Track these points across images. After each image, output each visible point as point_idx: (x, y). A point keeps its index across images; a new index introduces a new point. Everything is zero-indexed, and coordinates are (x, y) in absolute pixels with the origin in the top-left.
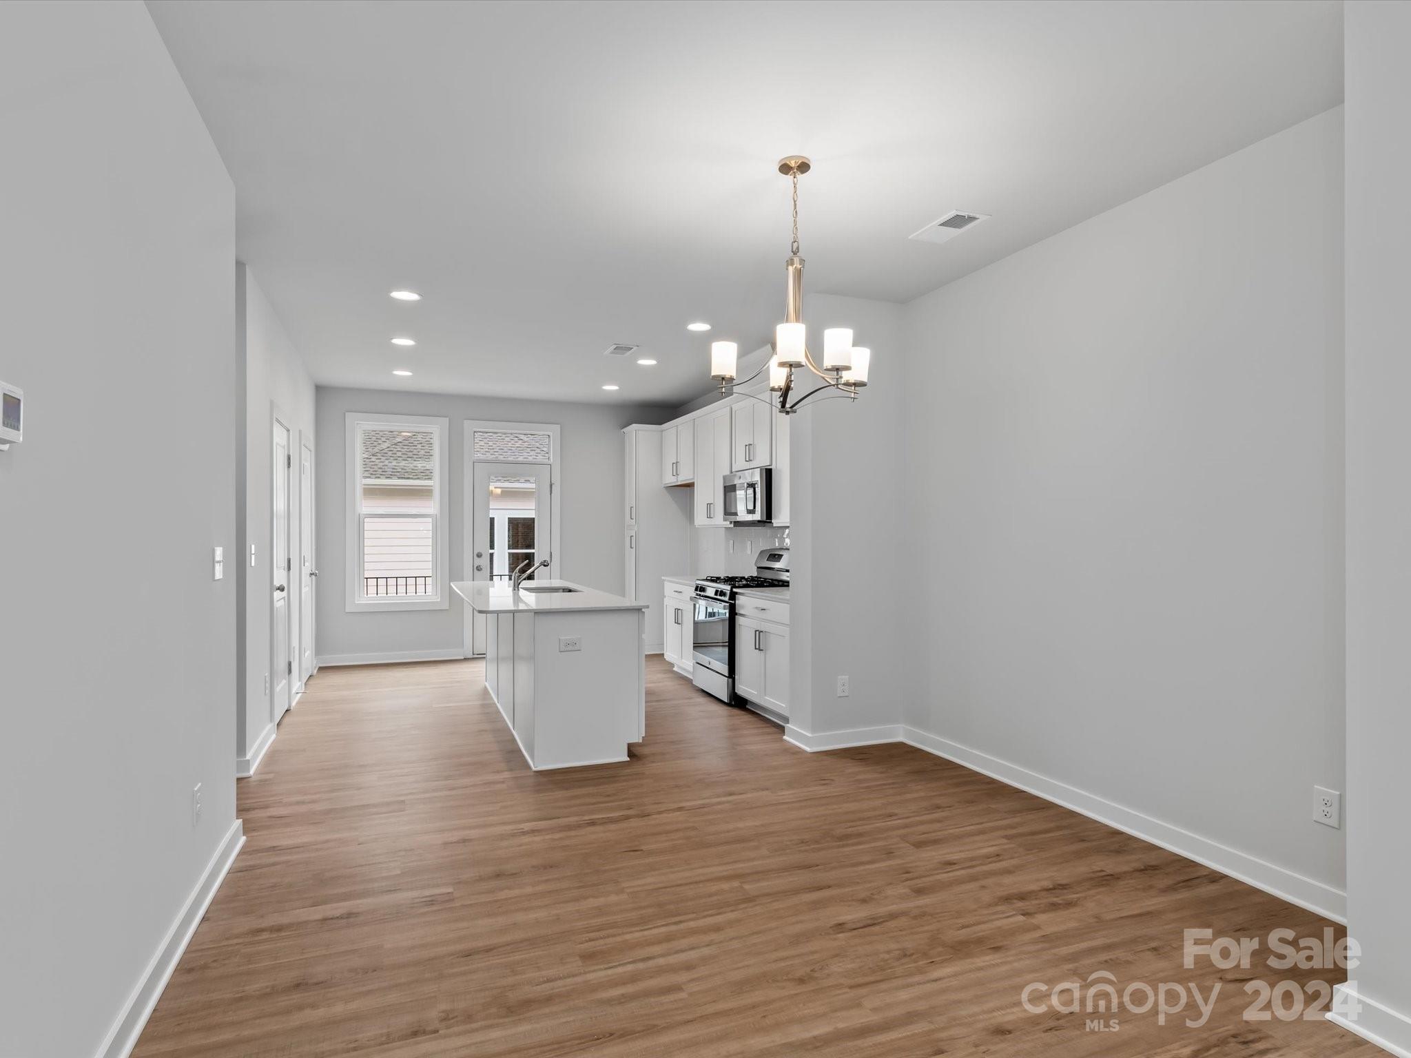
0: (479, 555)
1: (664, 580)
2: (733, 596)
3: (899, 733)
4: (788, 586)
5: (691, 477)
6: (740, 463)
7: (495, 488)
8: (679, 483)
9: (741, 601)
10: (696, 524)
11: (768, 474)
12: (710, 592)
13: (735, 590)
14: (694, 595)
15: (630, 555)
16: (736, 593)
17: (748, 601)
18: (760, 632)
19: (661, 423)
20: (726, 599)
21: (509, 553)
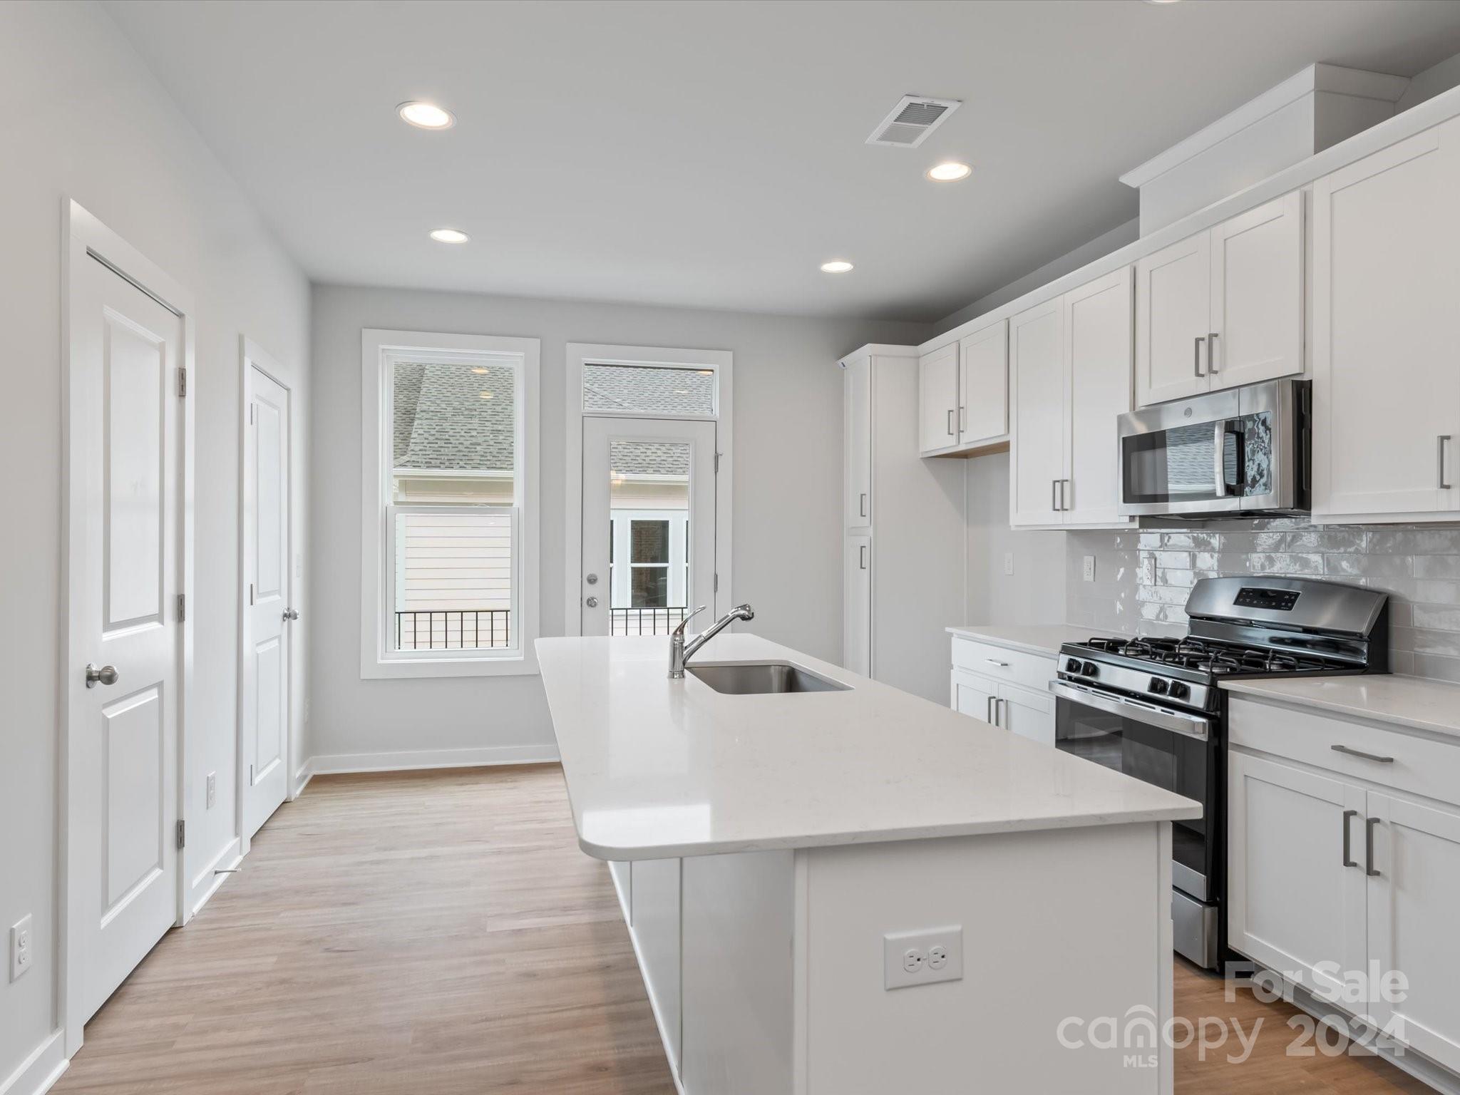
0: (592, 580)
1: (951, 635)
2: (1219, 699)
5: (1002, 432)
7: (619, 478)
8: (964, 448)
10: (1012, 523)
11: (1302, 395)
13: (1223, 684)
19: (916, 342)
21: (632, 568)
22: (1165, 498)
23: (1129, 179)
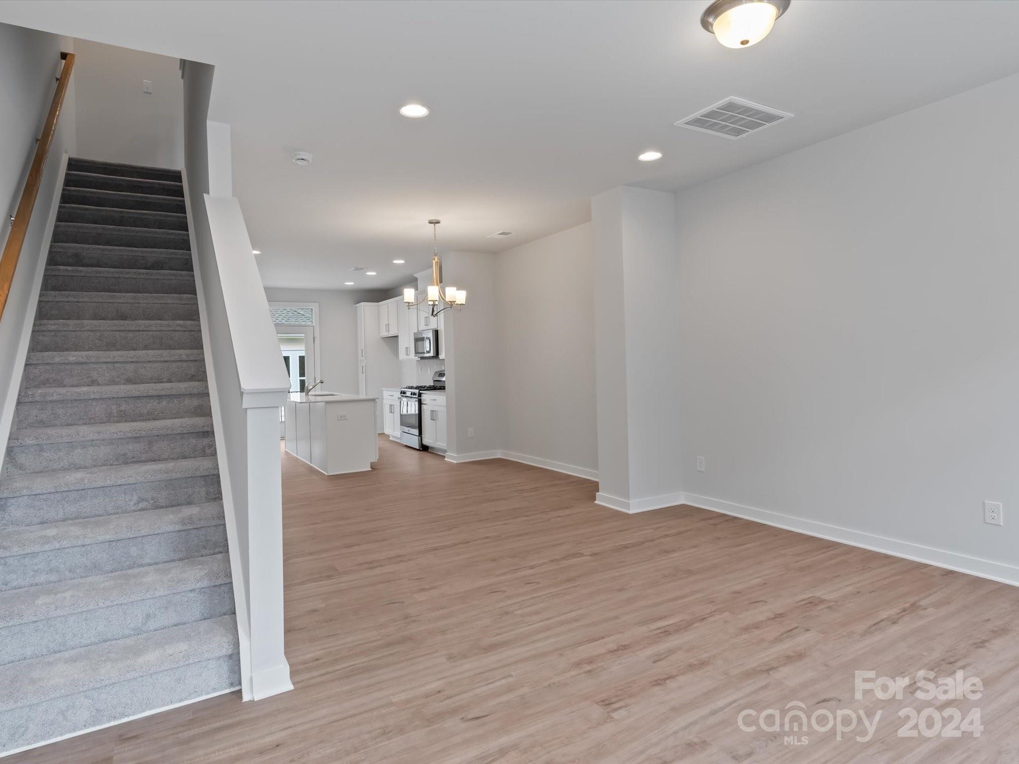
1: (383, 390)
2: (420, 395)
3: (499, 454)
4: (445, 389)
5: (396, 333)
6: (422, 327)
8: (390, 336)
9: (424, 397)
10: (400, 358)
11: (436, 333)
12: (408, 394)
13: (421, 392)
14: (400, 396)
15: (362, 377)
16: (422, 393)
17: (427, 397)
18: (433, 411)
19: (378, 301)
20: (417, 396)
22: (424, 353)
23: (416, 275)
